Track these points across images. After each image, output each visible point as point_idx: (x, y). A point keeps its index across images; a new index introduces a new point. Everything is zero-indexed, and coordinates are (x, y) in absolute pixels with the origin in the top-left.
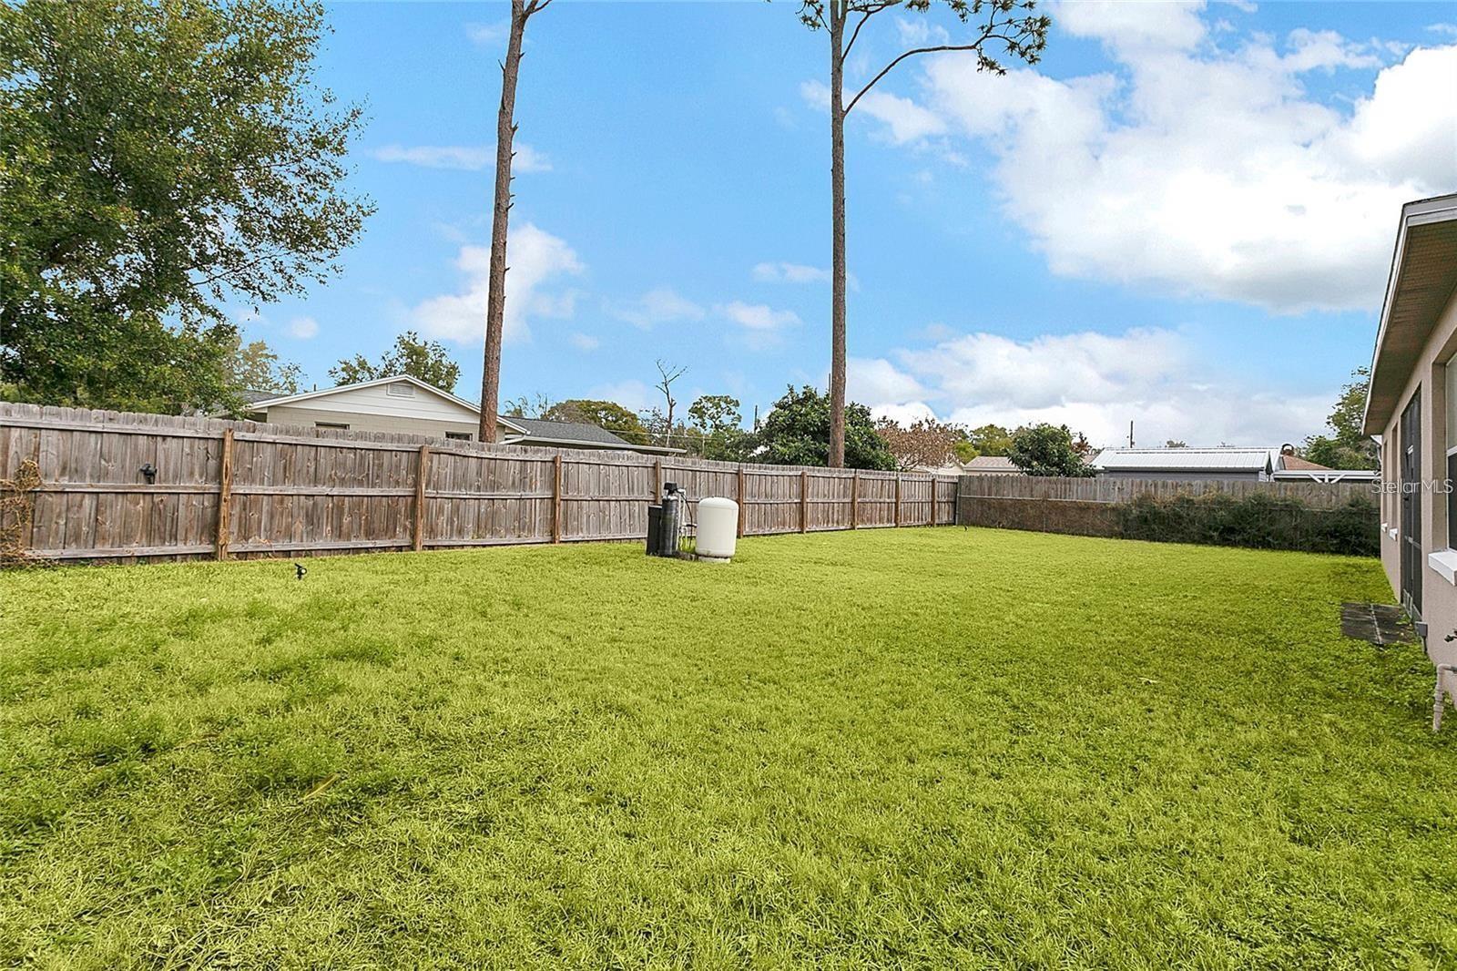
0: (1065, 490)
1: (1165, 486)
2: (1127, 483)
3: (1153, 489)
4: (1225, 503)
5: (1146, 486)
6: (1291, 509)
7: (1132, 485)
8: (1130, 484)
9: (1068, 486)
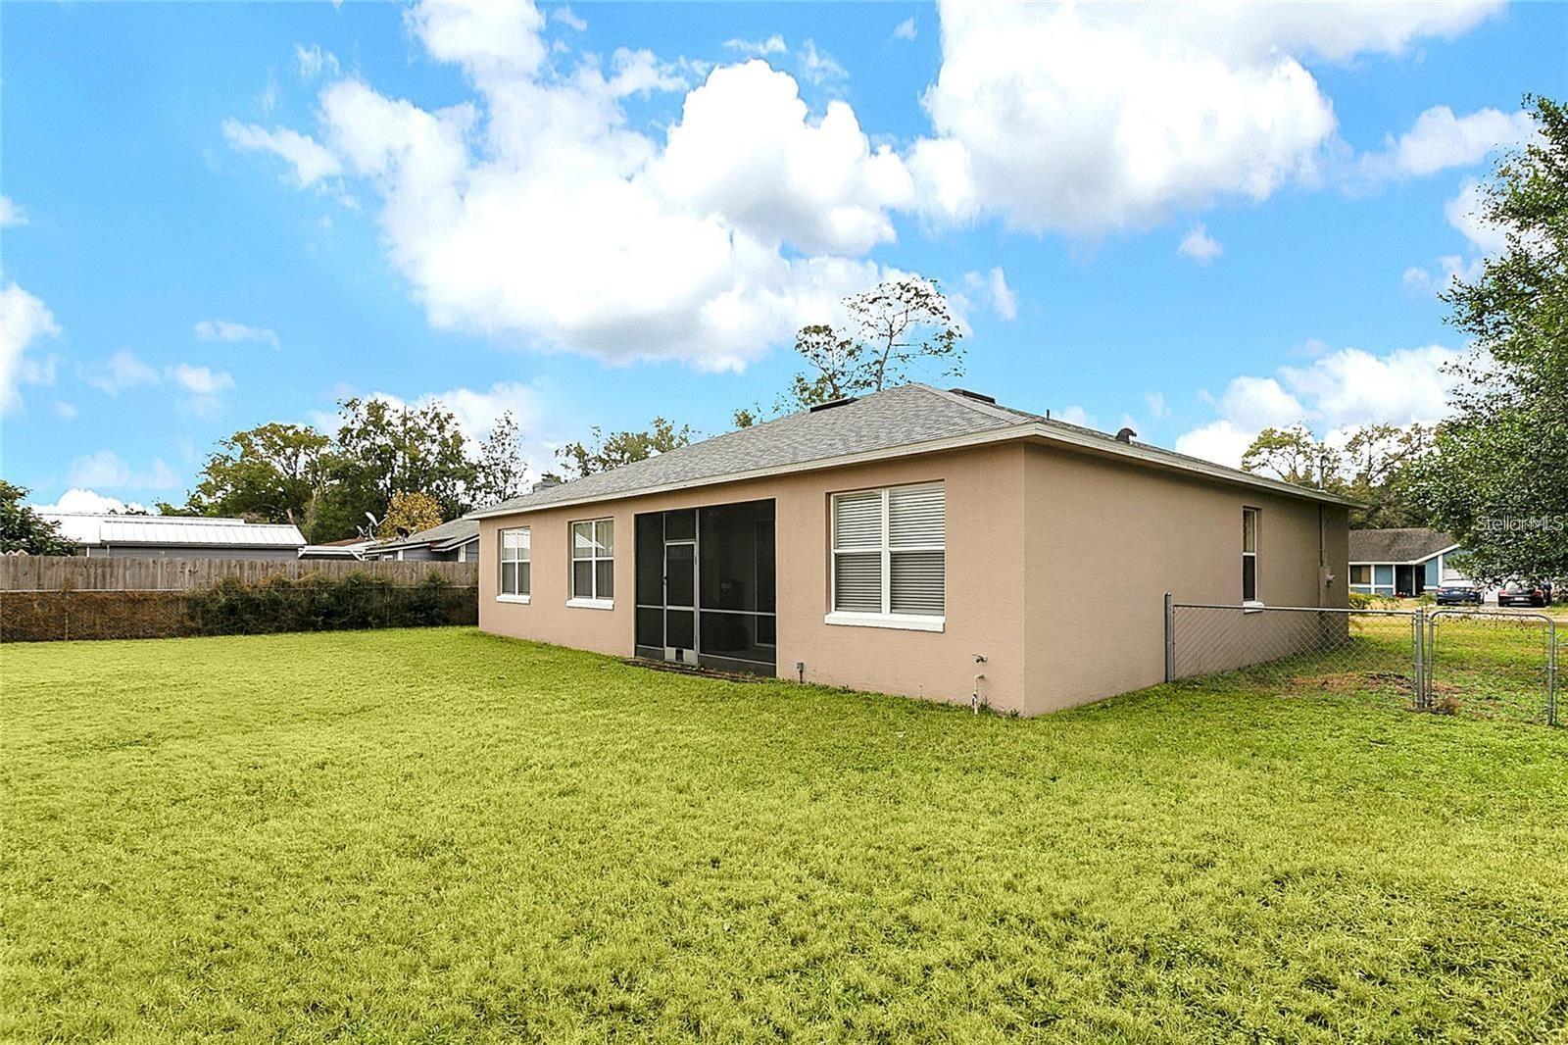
0: (104, 576)
1: (252, 566)
2: (202, 564)
3: (238, 572)
4: (322, 585)
5: (229, 567)
6: (384, 588)
7: (210, 566)
8: (206, 565)
9: (108, 570)
